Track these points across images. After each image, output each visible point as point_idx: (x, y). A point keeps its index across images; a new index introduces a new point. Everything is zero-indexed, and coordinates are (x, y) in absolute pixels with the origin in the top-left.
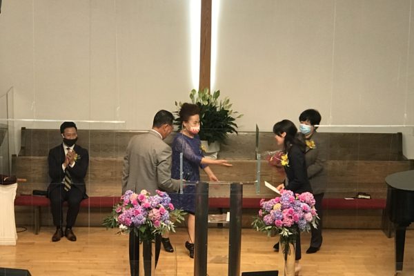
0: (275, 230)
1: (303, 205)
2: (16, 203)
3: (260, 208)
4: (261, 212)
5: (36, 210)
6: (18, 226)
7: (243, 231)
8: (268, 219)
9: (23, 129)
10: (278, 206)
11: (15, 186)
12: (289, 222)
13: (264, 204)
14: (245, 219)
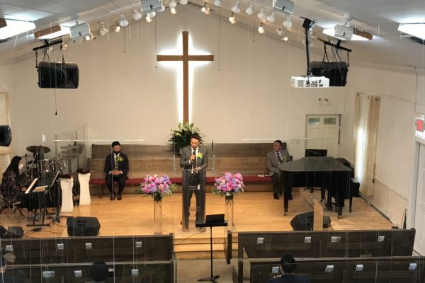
0: (222, 192)
1: (237, 180)
2: (90, 183)
3: (215, 182)
4: (215, 184)
5: (100, 186)
6: (91, 195)
7: (206, 194)
8: (219, 188)
9: (93, 145)
10: (224, 181)
11: (89, 174)
12: (230, 189)
13: (217, 180)
14: (207, 188)
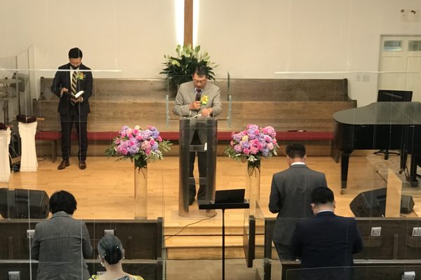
0: (243, 155)
1: (266, 136)
2: (37, 137)
3: (231, 139)
4: (232, 143)
5: (53, 143)
6: (38, 156)
7: (218, 158)
8: (238, 148)
9: (42, 78)
10: (245, 138)
11: (35, 124)
12: (255, 151)
13: (235, 136)
14: (220, 148)
